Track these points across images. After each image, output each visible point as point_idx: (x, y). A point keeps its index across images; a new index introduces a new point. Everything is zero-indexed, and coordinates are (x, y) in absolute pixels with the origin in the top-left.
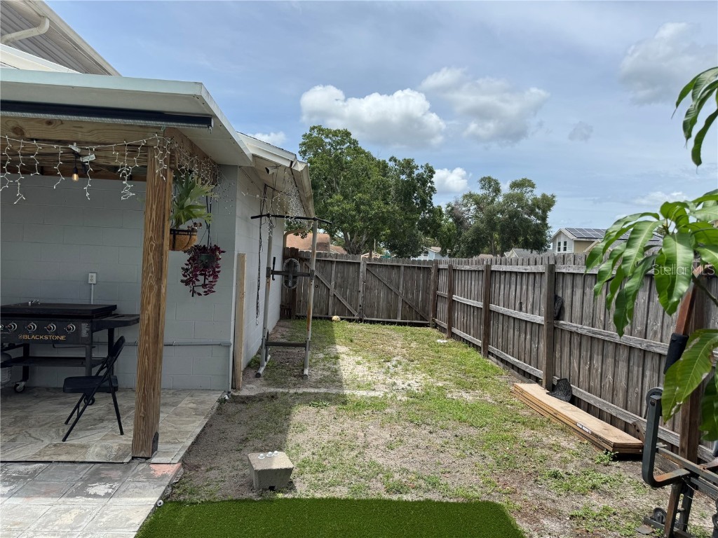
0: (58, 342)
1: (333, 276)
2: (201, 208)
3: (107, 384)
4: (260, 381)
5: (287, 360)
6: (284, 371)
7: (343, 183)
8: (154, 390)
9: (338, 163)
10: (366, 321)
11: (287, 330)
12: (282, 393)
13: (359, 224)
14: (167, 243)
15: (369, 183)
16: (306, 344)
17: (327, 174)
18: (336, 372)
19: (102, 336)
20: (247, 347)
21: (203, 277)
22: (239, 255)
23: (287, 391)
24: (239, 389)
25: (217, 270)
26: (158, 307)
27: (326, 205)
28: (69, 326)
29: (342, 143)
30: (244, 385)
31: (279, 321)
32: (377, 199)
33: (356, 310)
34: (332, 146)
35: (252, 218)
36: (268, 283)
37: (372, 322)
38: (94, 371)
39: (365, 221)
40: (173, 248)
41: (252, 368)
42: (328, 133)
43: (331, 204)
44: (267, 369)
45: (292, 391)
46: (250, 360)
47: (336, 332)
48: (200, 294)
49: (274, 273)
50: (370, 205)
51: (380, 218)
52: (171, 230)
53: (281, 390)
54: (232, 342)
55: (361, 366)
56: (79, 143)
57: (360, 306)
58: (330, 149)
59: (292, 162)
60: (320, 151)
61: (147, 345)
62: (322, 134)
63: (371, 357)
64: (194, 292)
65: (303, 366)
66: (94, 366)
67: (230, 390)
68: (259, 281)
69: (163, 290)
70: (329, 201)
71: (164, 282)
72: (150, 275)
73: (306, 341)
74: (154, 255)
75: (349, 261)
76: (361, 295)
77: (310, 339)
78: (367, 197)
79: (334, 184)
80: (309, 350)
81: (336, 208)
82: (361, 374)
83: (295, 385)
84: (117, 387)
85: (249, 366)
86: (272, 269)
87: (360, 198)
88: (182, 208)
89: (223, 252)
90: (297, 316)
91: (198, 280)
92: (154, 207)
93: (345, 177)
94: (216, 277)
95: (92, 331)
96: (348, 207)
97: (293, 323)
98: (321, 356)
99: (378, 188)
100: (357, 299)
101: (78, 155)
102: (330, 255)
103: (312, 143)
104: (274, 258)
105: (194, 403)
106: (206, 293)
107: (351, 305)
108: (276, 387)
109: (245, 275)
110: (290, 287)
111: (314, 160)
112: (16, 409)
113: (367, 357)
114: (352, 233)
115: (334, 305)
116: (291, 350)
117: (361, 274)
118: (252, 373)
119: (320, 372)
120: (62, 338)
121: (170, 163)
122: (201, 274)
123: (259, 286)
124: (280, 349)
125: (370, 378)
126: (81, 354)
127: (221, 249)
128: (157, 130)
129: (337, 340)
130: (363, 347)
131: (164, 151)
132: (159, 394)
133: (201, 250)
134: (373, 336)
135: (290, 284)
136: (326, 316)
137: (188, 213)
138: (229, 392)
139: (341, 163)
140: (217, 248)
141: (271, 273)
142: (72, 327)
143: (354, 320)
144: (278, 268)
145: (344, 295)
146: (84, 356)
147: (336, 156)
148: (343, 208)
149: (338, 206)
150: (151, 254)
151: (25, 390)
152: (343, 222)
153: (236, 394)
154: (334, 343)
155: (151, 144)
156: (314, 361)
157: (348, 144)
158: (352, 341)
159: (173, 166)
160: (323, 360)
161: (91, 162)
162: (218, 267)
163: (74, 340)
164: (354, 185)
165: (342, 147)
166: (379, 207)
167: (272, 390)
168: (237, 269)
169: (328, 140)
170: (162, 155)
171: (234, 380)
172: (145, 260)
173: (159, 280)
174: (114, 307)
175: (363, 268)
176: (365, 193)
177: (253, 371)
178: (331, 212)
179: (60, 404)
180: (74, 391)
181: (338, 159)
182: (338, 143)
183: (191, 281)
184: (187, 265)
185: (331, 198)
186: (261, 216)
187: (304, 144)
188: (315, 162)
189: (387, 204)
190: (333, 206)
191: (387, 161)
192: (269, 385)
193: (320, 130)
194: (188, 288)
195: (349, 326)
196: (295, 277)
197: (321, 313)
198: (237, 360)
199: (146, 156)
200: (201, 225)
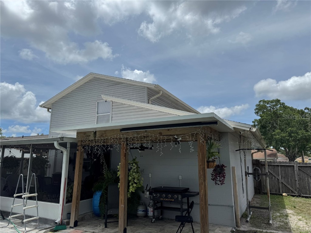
0: (171, 201)
1: (280, 173)
2: (217, 152)
3: (189, 219)
4: (248, 224)
5: (260, 215)
6: (259, 220)
7: (279, 124)
8: (206, 223)
9: (276, 115)
10: (303, 197)
11: (259, 200)
12: (259, 231)
13: (292, 143)
14: (206, 166)
15: (294, 122)
16: (268, 208)
17: (270, 121)
18: (287, 224)
19: (185, 200)
20: (241, 208)
21: (219, 177)
22: (232, 167)
23: (262, 230)
24: (239, 227)
25: (224, 174)
26: (205, 191)
27: (272, 135)
28: (175, 196)
29: (276, 105)
30: (241, 225)
31: (254, 195)
32: (301, 129)
33: (296, 190)
34: (271, 107)
35: (236, 151)
36: (246, 179)
37: (306, 197)
38: (184, 214)
39: (295, 142)
40: (208, 167)
41: (244, 218)
42: (268, 102)
43: (275, 135)
44: (251, 218)
45: (264, 231)
46: (242, 213)
47: (286, 202)
48: (219, 184)
49: (249, 174)
50: (297, 133)
51: (304, 139)
52: (207, 161)
53: (259, 230)
54: (234, 205)
55: (301, 222)
56: (177, 135)
57: (298, 188)
58: (270, 109)
59: (250, 128)
60: (265, 110)
61: (202, 205)
62: (265, 103)
63: (307, 217)
64: (216, 183)
65: (269, 220)
66: (183, 212)
67: (235, 227)
68: (242, 177)
69: (206, 184)
70: (273, 133)
71: (206, 181)
72: (201, 178)
73: (268, 207)
74: (202, 171)
75: (287, 165)
76: (297, 182)
77: (270, 206)
78: (294, 129)
79: (275, 125)
80: (271, 211)
81: (277, 136)
82: (301, 226)
83: (265, 228)
84: (193, 221)
85: (242, 216)
86: (247, 172)
87: (290, 130)
88: (210, 153)
89: (226, 167)
90: (263, 193)
91: (217, 179)
92: (201, 154)
93: (280, 121)
94: (224, 177)
95: (182, 198)
96: (284, 135)
97: (262, 197)
98: (278, 214)
99: (300, 124)
100: (295, 184)
101: (177, 139)
102: (277, 162)
103: (261, 108)
104: (248, 167)
105: (221, 231)
106: (222, 184)
107: (292, 188)
108: (257, 228)
109: (236, 176)
110: (257, 180)
111: (262, 115)
112: (160, 226)
113: (305, 217)
114: (289, 148)
115: (282, 188)
116: (262, 210)
117: (295, 172)
118: (244, 220)
119: (278, 223)
120: (173, 200)
121: (205, 138)
122: (219, 176)
123: (242, 179)
124: (256, 209)
125: (307, 229)
126: (179, 206)
127: (225, 166)
128: (200, 128)
129: (286, 206)
130: (302, 211)
131: (202, 134)
132: (208, 225)
133: (218, 166)
134: (308, 205)
135: (257, 179)
136: (279, 193)
137: (212, 154)
138: (235, 228)
139: (277, 115)
140: (223, 166)
141: (247, 174)
142: (176, 196)
143: (295, 196)
144: (250, 171)
145: (288, 182)
146: (180, 207)
147: (274, 112)
148: (281, 136)
149: (279, 135)
150: (201, 171)
151: (162, 219)
152: (282, 143)
153: (238, 229)
154: (285, 208)
155: (198, 133)
156: (274, 217)
157: (280, 105)
158: (295, 207)
159: (205, 139)
160: (279, 217)
161: (180, 140)
162: (225, 173)
163: (176, 201)
164: (286, 124)
165: (276, 107)
166: (303, 134)
167: (254, 229)
168: (232, 173)
169: (268, 105)
170: (202, 136)
171: (236, 222)
172: (199, 173)
173: (205, 181)
174: (188, 189)
175: (296, 168)
176: (293, 127)
177: (245, 219)
178: (275, 138)
179: (173, 225)
180: (179, 221)
181: (275, 113)
182: (274, 105)
183: (215, 179)
184: (212, 172)
185: (274, 131)
186: (240, 150)
187: (256, 109)
188: (264, 116)
189: (307, 131)
190: (276, 136)
191: (304, 110)
192: (253, 226)
193: (264, 101)
194: (214, 182)
195: (293, 199)
196: (258, 176)
197: (276, 191)
198: (237, 214)
199: (197, 136)
200: (217, 158)
